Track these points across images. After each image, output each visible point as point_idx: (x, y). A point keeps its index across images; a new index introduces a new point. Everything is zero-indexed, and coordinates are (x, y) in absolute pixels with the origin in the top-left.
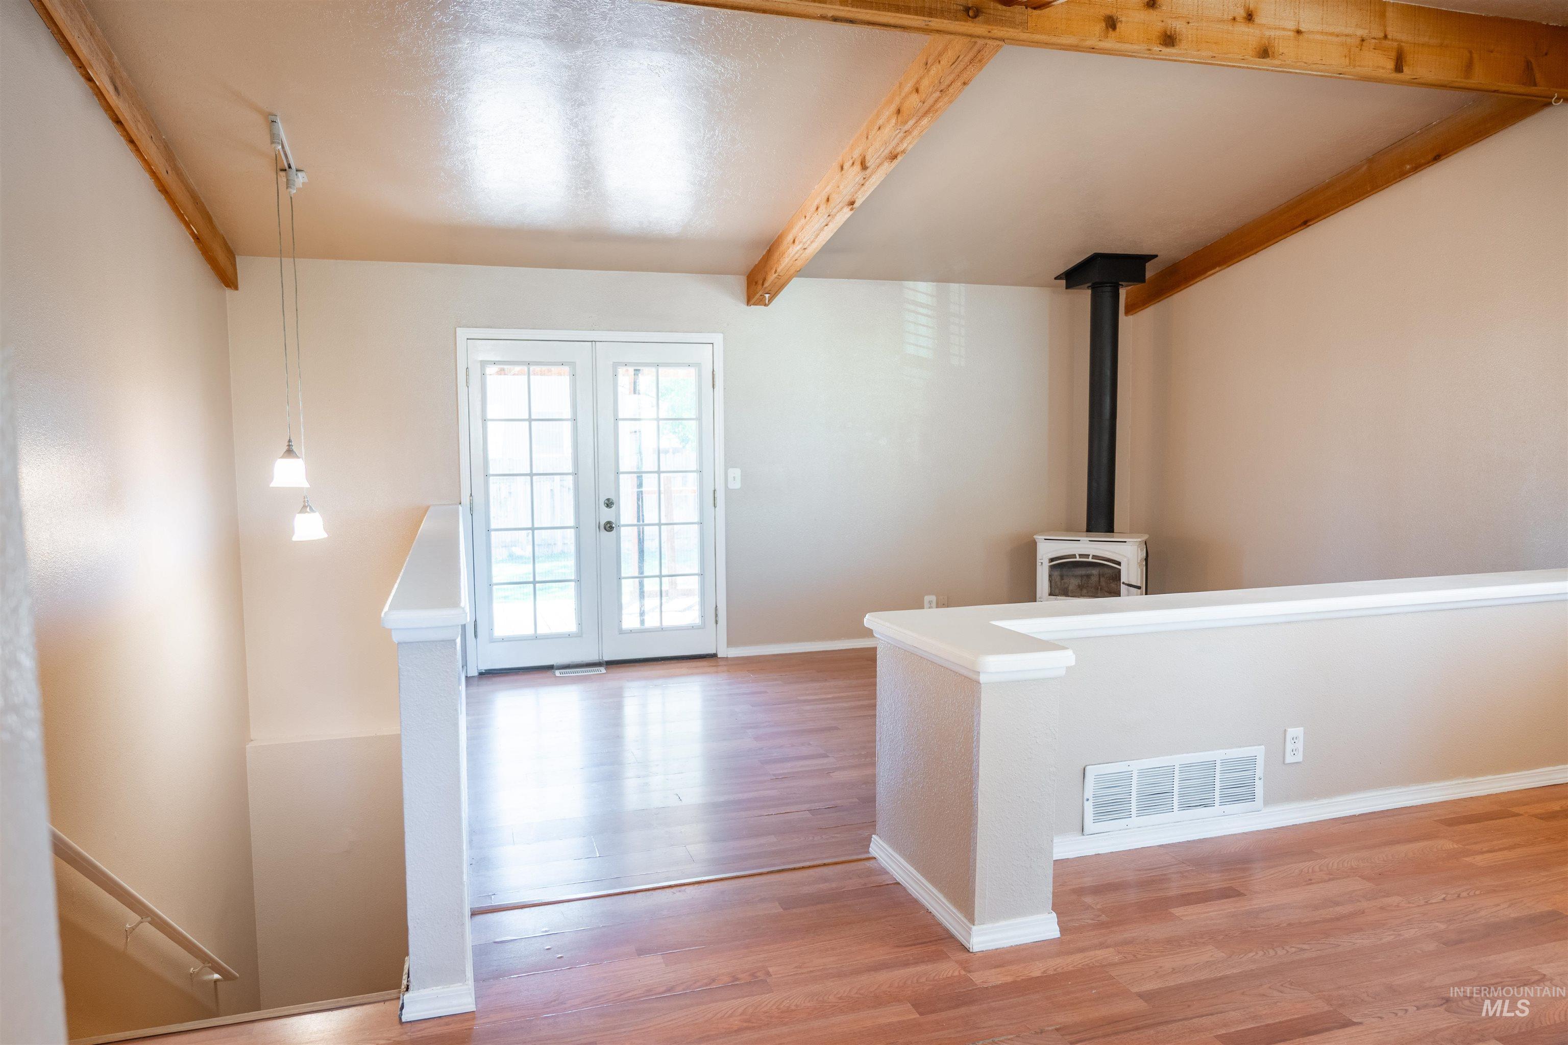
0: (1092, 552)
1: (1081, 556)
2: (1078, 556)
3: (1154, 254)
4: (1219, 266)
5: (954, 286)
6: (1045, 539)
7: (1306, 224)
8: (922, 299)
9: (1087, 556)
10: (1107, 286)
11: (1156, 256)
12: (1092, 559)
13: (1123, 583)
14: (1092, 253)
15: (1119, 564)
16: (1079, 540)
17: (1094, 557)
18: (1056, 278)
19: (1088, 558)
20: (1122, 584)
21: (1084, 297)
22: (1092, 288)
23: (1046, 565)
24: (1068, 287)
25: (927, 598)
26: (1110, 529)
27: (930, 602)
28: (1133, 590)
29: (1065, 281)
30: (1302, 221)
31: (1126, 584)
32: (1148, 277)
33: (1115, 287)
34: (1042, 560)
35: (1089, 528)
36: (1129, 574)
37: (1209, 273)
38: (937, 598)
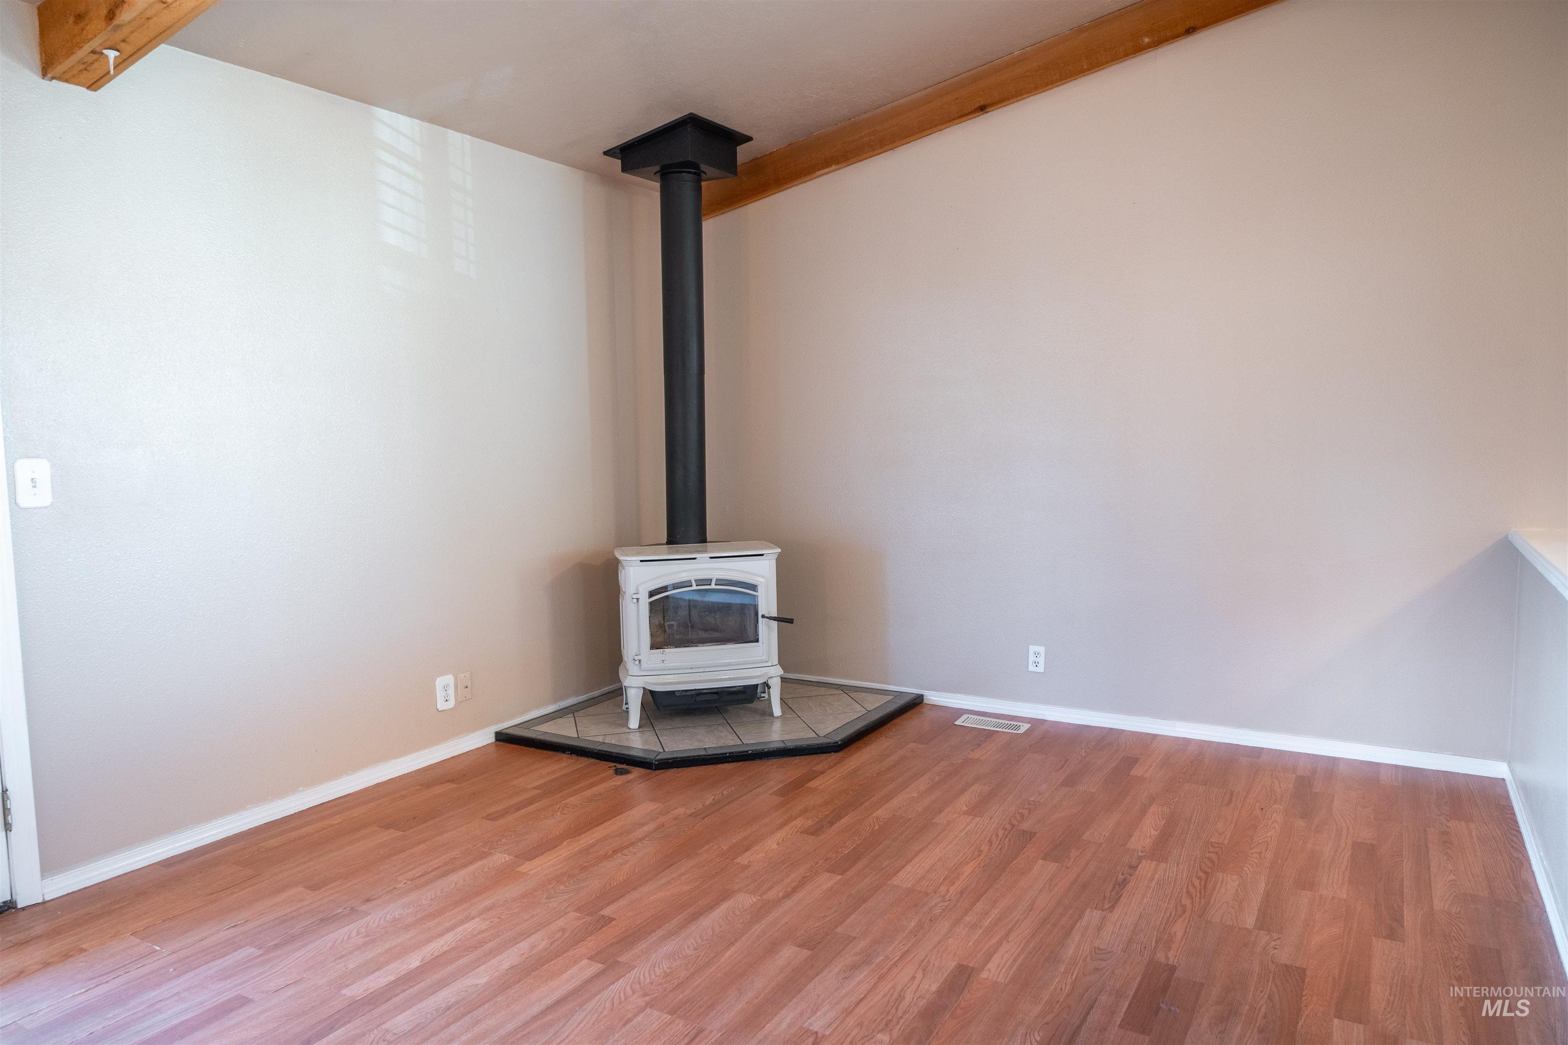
0: (713, 576)
1: (698, 582)
2: (694, 583)
3: (748, 133)
4: (836, 164)
5: (454, 137)
6: (641, 561)
7: (983, 109)
8: (404, 145)
9: (706, 581)
10: (687, 175)
11: (751, 138)
12: (716, 584)
13: (763, 616)
14: (687, 113)
15: (754, 587)
16: (695, 559)
17: (720, 582)
18: (605, 153)
19: (710, 584)
20: (760, 618)
22: (661, 176)
23: (645, 601)
24: (625, 168)
25: (440, 682)
26: (703, 540)
27: (446, 688)
28: (775, 624)
29: (619, 161)
30: (977, 105)
31: (767, 618)
32: (738, 170)
33: (699, 176)
34: (635, 596)
35: (673, 539)
36: (767, 603)
37: (818, 173)
38: (455, 679)
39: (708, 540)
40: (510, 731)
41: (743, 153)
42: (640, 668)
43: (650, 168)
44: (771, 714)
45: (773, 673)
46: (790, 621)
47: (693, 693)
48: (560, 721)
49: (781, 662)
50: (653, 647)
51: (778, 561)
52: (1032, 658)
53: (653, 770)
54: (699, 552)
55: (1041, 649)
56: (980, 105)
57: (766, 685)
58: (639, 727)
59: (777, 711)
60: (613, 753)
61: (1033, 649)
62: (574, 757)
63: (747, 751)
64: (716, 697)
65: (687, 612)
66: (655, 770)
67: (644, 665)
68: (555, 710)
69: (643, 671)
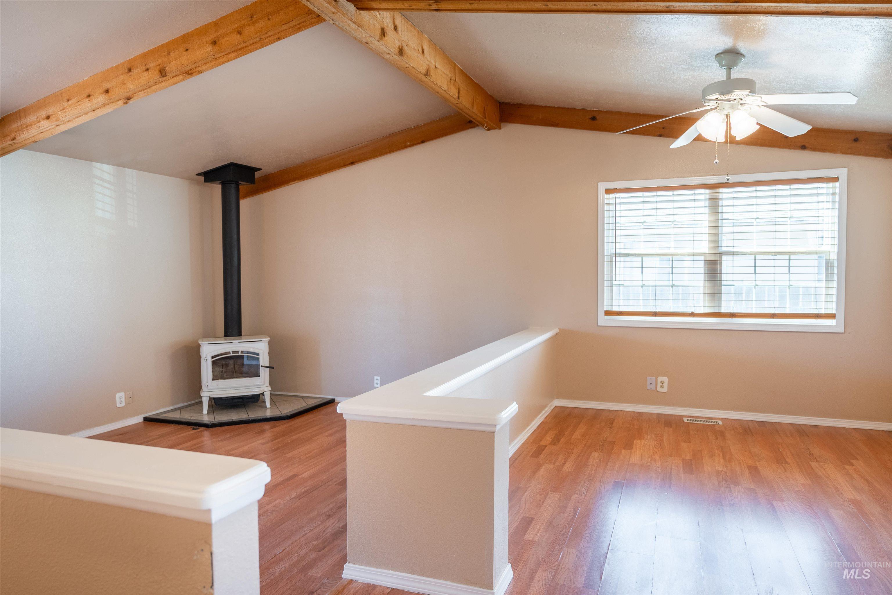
0: (240, 349)
1: (233, 352)
2: (231, 353)
3: (260, 167)
4: (298, 180)
5: (128, 171)
6: (208, 344)
7: (352, 163)
8: (106, 176)
9: (238, 352)
10: (233, 184)
11: (261, 169)
12: (241, 353)
13: (262, 366)
14: (230, 162)
15: (258, 354)
16: (232, 343)
17: (243, 352)
18: (197, 175)
19: (239, 353)
20: (260, 367)
21: (217, 189)
22: (222, 184)
23: (210, 361)
24: (206, 181)
25: (118, 395)
26: (239, 334)
27: (121, 398)
28: (268, 369)
29: (203, 177)
30: (350, 162)
31: (263, 367)
32: (256, 180)
33: (238, 185)
34: (205, 358)
35: (227, 334)
36: (264, 360)
37: (291, 183)
38: (125, 394)
39: (242, 335)
40: (151, 417)
41: (257, 174)
42: (208, 388)
43: (217, 182)
44: (266, 407)
45: (267, 390)
46: (273, 368)
47: (230, 398)
48: (173, 412)
49: (271, 384)
50: (213, 380)
51: (269, 343)
52: (375, 381)
53: (209, 428)
54: (234, 340)
55: (379, 378)
56: (351, 162)
57: (263, 394)
58: (207, 413)
59: (268, 405)
60: (193, 422)
61: (376, 377)
62: (177, 425)
63: (250, 420)
64: (241, 400)
65: (233, 366)
66: (210, 428)
67: (210, 387)
68: (173, 408)
69: (209, 389)
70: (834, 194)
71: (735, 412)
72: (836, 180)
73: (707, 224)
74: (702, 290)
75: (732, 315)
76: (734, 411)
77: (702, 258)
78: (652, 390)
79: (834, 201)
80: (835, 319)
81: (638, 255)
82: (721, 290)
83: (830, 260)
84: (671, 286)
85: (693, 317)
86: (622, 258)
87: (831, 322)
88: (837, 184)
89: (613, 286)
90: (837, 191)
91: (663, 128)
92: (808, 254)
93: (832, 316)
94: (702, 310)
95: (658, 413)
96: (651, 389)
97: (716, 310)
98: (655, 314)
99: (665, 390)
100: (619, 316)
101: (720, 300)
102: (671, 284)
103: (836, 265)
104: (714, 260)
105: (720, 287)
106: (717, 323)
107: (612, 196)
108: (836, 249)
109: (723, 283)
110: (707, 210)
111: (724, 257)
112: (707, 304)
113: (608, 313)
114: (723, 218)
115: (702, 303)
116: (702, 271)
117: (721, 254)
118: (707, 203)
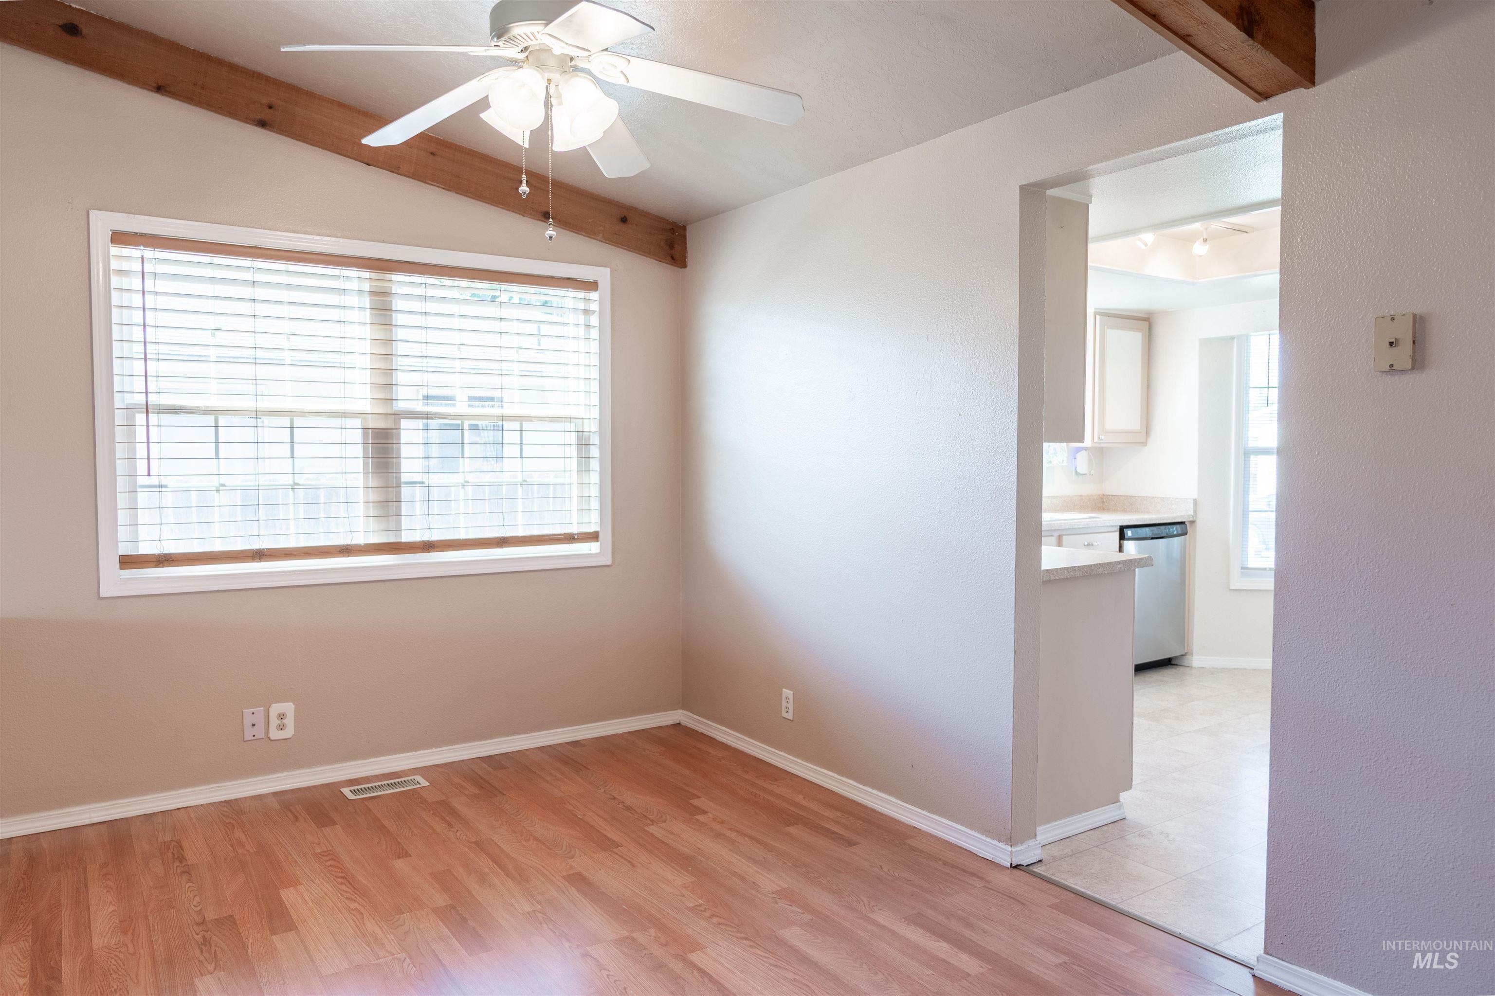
70: (587, 312)
71: (439, 749)
72: (592, 286)
73: (366, 347)
74: (360, 496)
75: (428, 546)
76: (436, 748)
77: (357, 423)
78: (257, 739)
79: (588, 326)
80: (598, 541)
81: (206, 412)
82: (399, 494)
83: (584, 433)
84: (290, 487)
85: (349, 556)
86: (166, 419)
87: (593, 547)
88: (594, 295)
89: (139, 490)
90: (594, 307)
91: (270, 107)
92: (551, 421)
93: (594, 537)
94: (360, 539)
95: (274, 793)
96: (255, 738)
97: (391, 538)
98: (259, 555)
99: (289, 732)
100: (163, 567)
101: (399, 515)
102: (291, 482)
103: (597, 442)
104: (384, 427)
105: (399, 486)
106: (399, 565)
107: (126, 251)
108: (595, 413)
109: (404, 478)
110: (367, 316)
111: (404, 423)
112: (372, 524)
113: (128, 562)
114: (398, 338)
115: (360, 524)
116: (358, 451)
117: (398, 416)
118: (367, 301)
